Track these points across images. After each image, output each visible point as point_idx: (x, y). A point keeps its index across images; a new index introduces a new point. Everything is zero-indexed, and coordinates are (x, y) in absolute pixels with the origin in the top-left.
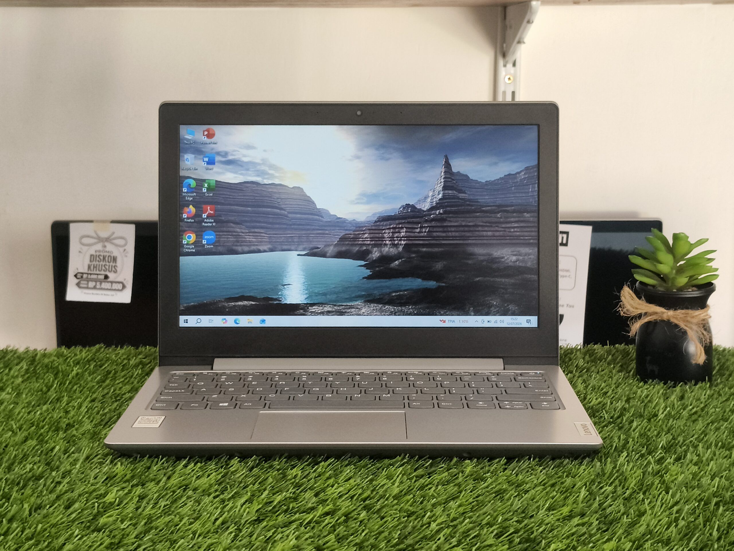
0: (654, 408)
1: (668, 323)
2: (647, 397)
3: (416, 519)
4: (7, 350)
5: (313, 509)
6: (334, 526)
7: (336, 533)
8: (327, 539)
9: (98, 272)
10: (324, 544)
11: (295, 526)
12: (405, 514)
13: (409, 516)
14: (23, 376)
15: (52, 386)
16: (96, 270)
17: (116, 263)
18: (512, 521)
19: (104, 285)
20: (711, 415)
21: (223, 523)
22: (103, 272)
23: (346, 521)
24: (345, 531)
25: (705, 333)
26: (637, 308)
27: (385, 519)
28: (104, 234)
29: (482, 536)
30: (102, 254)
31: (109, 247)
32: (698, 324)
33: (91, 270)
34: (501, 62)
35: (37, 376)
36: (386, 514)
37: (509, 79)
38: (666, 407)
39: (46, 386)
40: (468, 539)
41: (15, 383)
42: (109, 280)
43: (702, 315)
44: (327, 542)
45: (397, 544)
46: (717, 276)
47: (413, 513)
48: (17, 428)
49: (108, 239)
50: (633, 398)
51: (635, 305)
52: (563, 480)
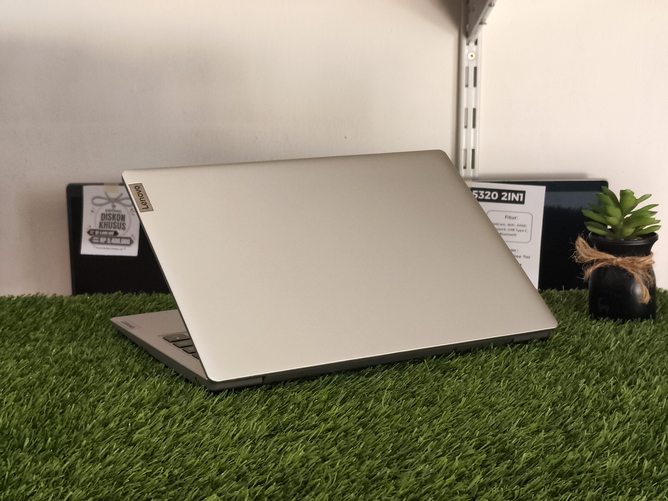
0: (606, 342)
1: (617, 268)
2: (599, 332)
3: (405, 434)
4: (36, 297)
5: (315, 426)
6: (335, 440)
7: (337, 446)
8: (330, 451)
9: (108, 229)
10: (328, 455)
11: (302, 440)
12: (396, 430)
13: (399, 432)
14: (52, 318)
15: (80, 326)
16: (107, 227)
17: (124, 220)
18: (488, 435)
19: (114, 241)
20: (656, 347)
21: (240, 438)
22: (112, 229)
23: (345, 436)
24: (345, 444)
25: (649, 276)
26: (590, 256)
27: (379, 434)
28: (113, 195)
29: (463, 448)
30: (112, 213)
31: (118, 207)
32: (643, 269)
33: (102, 227)
34: (464, 41)
35: (66, 317)
36: (379, 431)
37: (472, 56)
38: (616, 341)
39: (75, 325)
40: (451, 451)
41: (47, 324)
42: (118, 236)
43: (647, 261)
44: (330, 454)
45: (391, 455)
46: (659, 227)
47: (402, 429)
48: (53, 361)
49: (117, 200)
50: (588, 333)
51: (588, 253)
52: (530, 401)
